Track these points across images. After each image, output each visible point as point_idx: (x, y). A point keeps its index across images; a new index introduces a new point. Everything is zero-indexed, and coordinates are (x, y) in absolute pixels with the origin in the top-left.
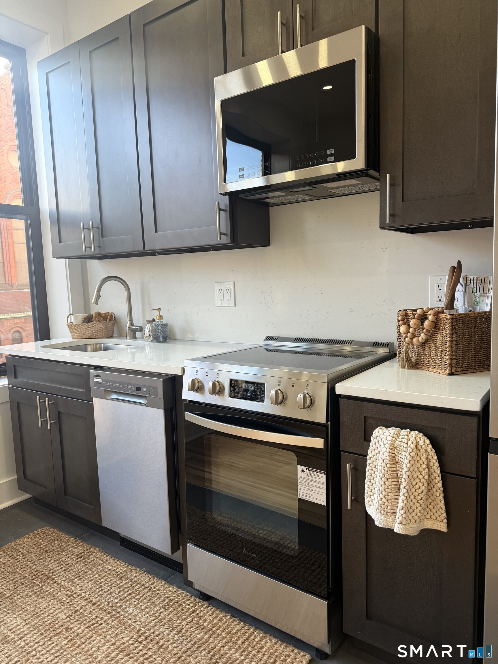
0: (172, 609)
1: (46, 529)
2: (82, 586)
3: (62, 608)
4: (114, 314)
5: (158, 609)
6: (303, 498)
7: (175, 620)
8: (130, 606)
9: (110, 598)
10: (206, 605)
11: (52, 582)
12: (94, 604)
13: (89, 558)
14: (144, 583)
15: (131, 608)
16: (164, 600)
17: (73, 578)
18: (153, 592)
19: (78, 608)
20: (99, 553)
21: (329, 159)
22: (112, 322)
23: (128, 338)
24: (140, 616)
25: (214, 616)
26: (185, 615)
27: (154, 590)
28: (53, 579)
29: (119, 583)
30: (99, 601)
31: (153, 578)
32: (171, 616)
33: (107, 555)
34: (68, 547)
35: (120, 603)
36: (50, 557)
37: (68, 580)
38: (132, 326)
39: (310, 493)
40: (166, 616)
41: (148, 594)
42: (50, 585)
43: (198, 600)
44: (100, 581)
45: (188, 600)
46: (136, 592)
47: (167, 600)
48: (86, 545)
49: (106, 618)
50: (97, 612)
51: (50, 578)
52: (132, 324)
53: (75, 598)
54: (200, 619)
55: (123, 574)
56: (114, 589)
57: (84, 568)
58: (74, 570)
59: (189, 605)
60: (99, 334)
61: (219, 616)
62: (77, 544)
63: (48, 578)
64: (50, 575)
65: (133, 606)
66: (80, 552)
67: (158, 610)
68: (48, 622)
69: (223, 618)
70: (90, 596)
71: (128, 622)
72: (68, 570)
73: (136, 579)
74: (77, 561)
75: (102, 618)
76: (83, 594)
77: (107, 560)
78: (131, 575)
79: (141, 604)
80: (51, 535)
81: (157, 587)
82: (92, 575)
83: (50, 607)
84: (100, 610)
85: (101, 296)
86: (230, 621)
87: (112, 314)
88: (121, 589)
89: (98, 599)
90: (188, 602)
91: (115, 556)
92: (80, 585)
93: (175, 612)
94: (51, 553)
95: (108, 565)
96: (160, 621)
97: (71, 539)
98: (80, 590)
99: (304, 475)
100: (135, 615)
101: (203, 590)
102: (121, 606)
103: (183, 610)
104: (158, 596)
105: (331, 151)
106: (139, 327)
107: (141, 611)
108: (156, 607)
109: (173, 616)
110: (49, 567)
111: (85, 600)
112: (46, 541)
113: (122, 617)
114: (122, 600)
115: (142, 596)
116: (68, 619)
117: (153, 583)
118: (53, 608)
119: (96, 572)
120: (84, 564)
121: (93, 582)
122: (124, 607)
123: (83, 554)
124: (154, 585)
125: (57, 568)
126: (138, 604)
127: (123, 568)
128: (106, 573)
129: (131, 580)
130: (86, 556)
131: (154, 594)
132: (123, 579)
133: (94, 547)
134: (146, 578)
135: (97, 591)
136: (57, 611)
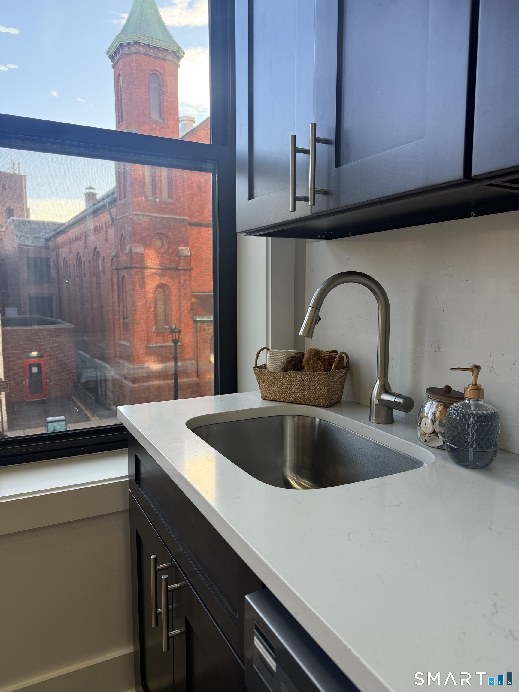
4: (346, 354)
22: (341, 372)
23: (374, 419)
38: (387, 392)
52: (386, 389)
60: (312, 398)
85: (320, 319)
87: (344, 355)
106: (405, 398)
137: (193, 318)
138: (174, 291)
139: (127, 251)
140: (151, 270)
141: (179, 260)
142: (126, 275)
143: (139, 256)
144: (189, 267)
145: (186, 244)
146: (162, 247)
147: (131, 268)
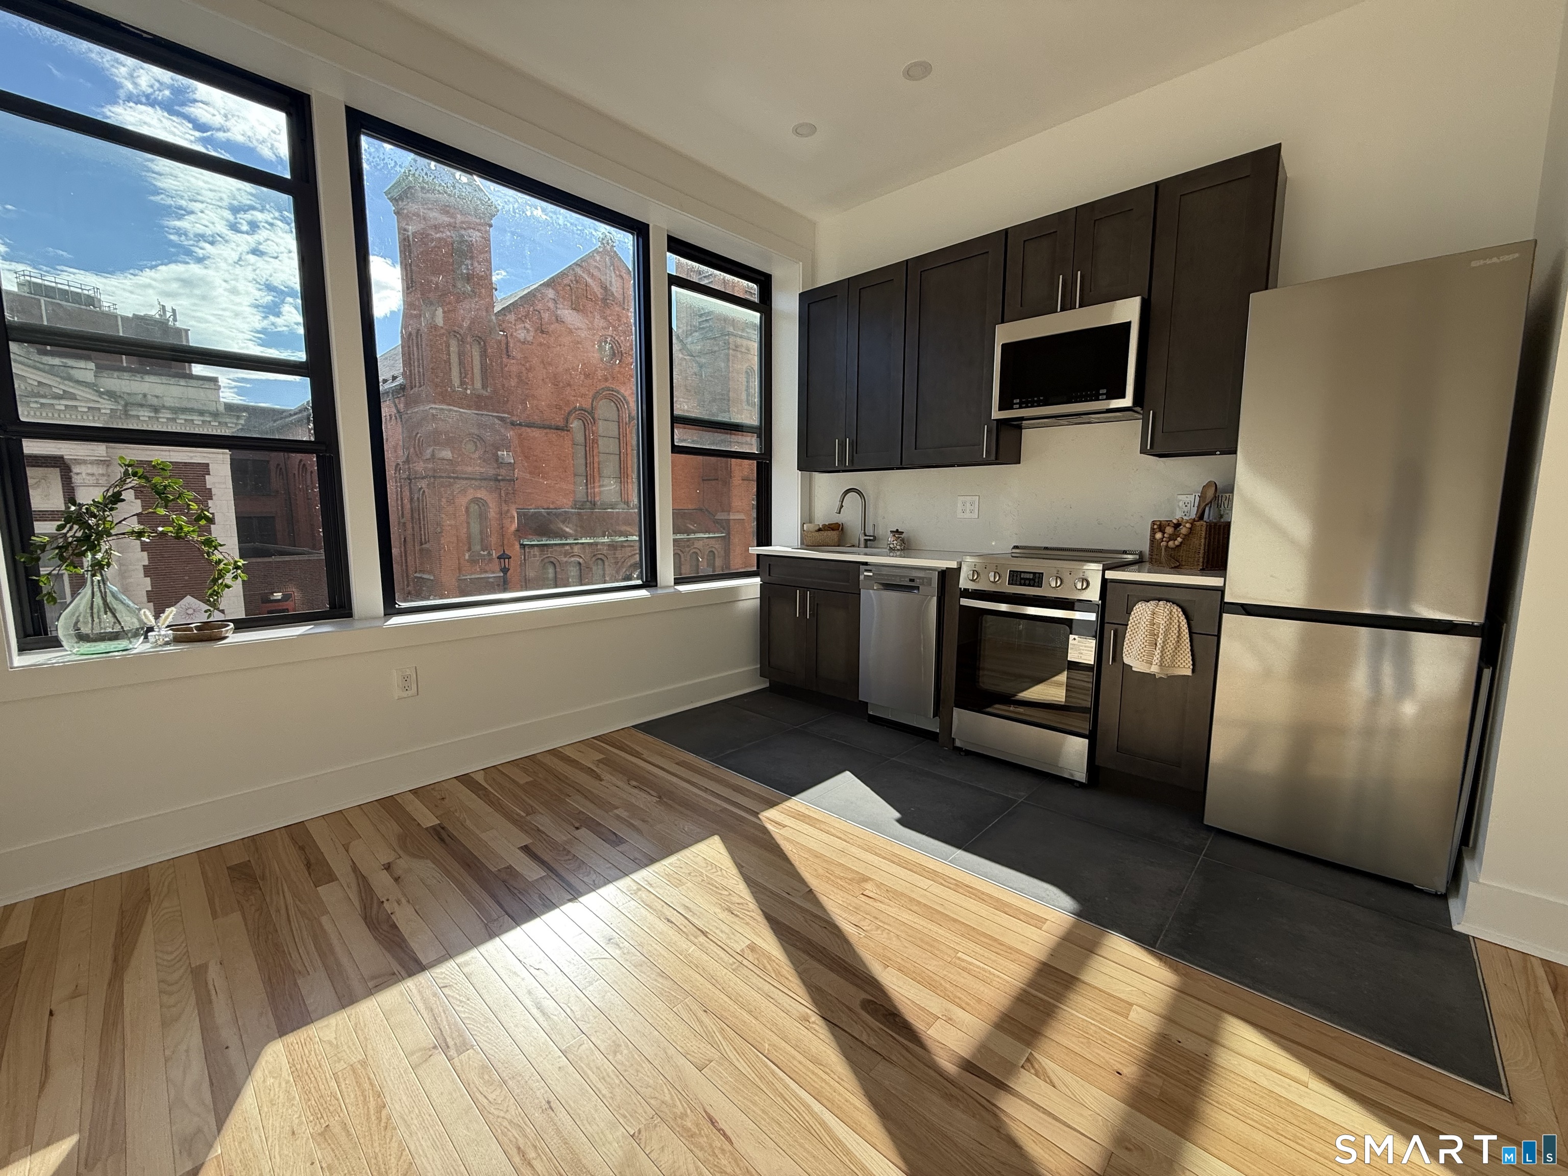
6: (1074, 659)
21: (1100, 397)
23: (862, 546)
39: (1082, 655)
99: (1074, 642)
105: (1104, 391)
137: (520, 542)
138: (493, 507)
139: (427, 456)
141: (498, 468)
142: (425, 487)
143: (446, 462)
144: (513, 476)
145: (508, 448)
146: (476, 451)
147: (435, 477)
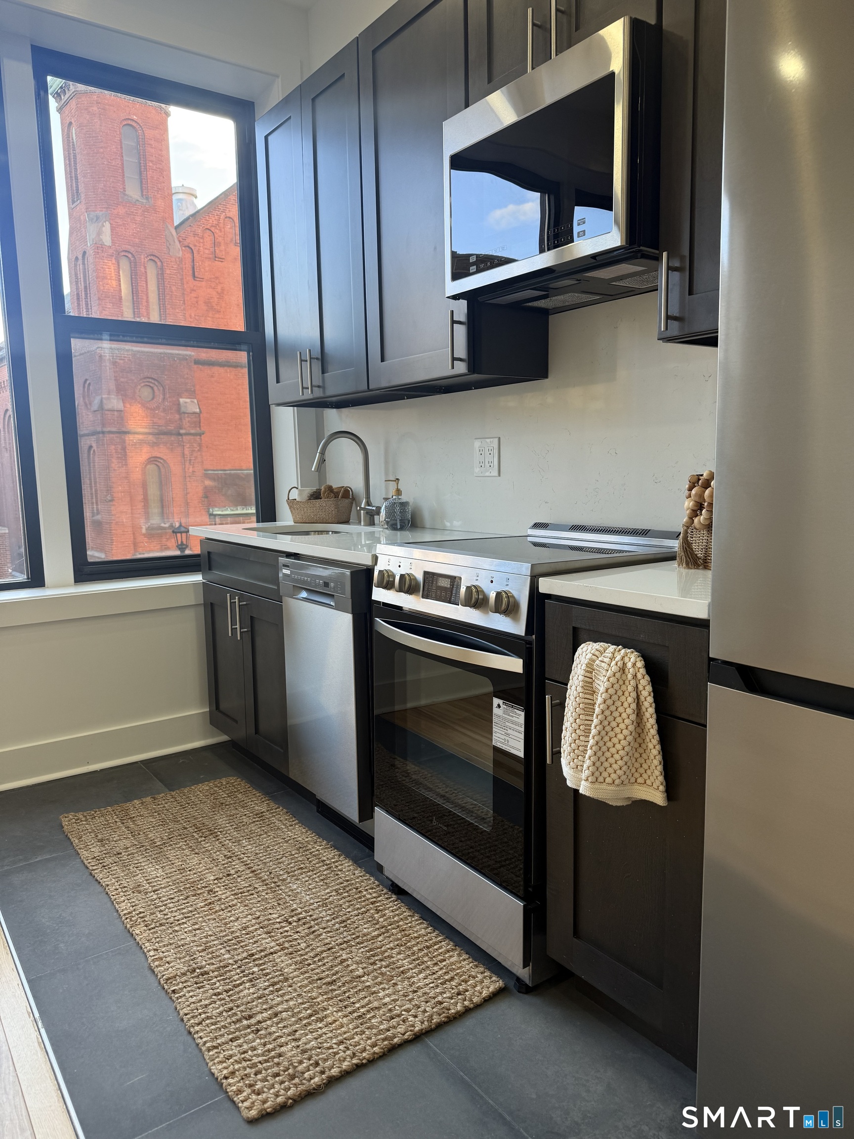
0: (346, 894)
1: (232, 780)
2: (248, 850)
3: (214, 868)
4: (350, 489)
5: (329, 891)
6: (499, 745)
7: (344, 907)
8: (296, 882)
9: (275, 868)
10: (392, 899)
11: (214, 839)
12: (253, 872)
13: (270, 819)
14: (325, 859)
15: (296, 884)
16: (342, 883)
17: (241, 839)
18: (332, 871)
19: (232, 872)
20: (285, 816)
22: (347, 500)
23: (362, 523)
24: (304, 895)
25: (397, 912)
26: (360, 905)
27: (335, 869)
28: (217, 836)
29: (293, 853)
30: (260, 869)
31: (340, 856)
32: (341, 902)
33: (294, 819)
34: (250, 803)
35: (285, 877)
36: (224, 811)
37: (233, 840)
38: (369, 505)
39: (507, 738)
40: (335, 901)
41: (325, 873)
42: (210, 841)
43: (385, 891)
44: (272, 848)
45: (372, 888)
46: (311, 868)
47: (345, 884)
48: (272, 804)
49: (261, 889)
50: (253, 880)
51: (214, 835)
53: (234, 861)
54: (378, 913)
55: (304, 844)
56: (284, 858)
57: (259, 830)
58: (246, 831)
59: (371, 894)
61: (405, 914)
62: (263, 801)
63: (212, 834)
64: (216, 831)
65: (299, 882)
66: (261, 811)
67: (328, 893)
68: (191, 880)
69: (408, 917)
70: (253, 861)
71: (285, 898)
72: (239, 829)
73: (317, 853)
74: (254, 820)
75: (255, 888)
76: (246, 859)
77: (291, 826)
78: (313, 848)
79: (310, 882)
80: (236, 786)
81: (340, 867)
82: (265, 840)
83: (201, 865)
84: (257, 879)
85: (325, 460)
86: (416, 923)
88: (293, 861)
89: (259, 867)
90: (370, 891)
91: (303, 822)
92: (246, 848)
93: (350, 898)
94: (227, 807)
95: (291, 831)
96: (324, 905)
97: (258, 794)
98: (243, 854)
99: (500, 712)
100: (298, 892)
101: (396, 882)
102: (284, 880)
103: (360, 898)
104: (337, 877)
107: (307, 890)
108: (327, 888)
109: (345, 903)
110: (218, 821)
111: (245, 865)
112: (227, 792)
113: (281, 891)
114: (289, 873)
115: (315, 874)
116: (216, 882)
117: (337, 861)
118: (203, 867)
119: (271, 837)
120: (260, 825)
121: (262, 847)
122: (288, 881)
123: (264, 814)
124: (336, 864)
125: (227, 825)
126: (306, 881)
127: (307, 838)
128: (283, 840)
129: (311, 853)
130: (267, 816)
131: (333, 873)
132: (301, 849)
133: (281, 808)
134: (330, 854)
135: (262, 859)
136: (207, 871)
137: (208, 511)
138: (175, 468)
139: (95, 406)
140: (136, 436)
141: (180, 419)
142: (94, 445)
143: (116, 413)
144: (198, 430)
145: (192, 394)
146: (153, 399)
147: (103, 433)
